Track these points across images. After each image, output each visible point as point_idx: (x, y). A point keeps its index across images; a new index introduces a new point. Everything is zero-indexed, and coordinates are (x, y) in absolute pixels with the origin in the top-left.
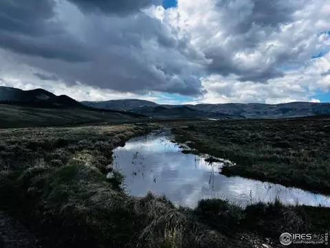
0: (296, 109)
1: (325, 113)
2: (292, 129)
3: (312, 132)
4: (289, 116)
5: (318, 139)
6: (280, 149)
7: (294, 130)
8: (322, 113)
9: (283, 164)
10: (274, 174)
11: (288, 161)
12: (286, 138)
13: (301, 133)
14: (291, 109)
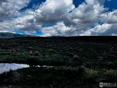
0: (8, 35)
1: (18, 37)
2: (8, 42)
3: (15, 43)
4: (5, 37)
5: (17, 45)
6: (5, 50)
7: (8, 43)
8: (17, 37)
9: (8, 55)
10: (5, 59)
11: (9, 54)
12: (6, 45)
13: (11, 44)
14: (5, 35)
